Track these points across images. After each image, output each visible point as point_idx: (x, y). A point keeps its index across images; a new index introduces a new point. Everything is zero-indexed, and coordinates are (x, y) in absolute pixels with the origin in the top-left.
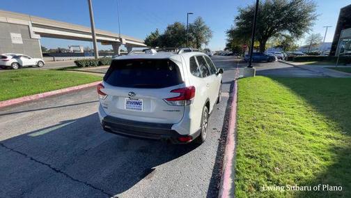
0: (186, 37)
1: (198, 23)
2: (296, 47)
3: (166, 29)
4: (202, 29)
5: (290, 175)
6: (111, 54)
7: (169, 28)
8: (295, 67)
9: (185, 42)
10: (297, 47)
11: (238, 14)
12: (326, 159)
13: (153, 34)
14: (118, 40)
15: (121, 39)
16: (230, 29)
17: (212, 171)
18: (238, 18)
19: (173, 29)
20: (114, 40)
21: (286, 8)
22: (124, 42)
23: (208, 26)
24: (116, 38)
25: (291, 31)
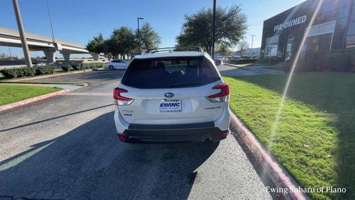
0: (134, 42)
1: (146, 28)
2: (230, 52)
3: (112, 34)
4: (151, 34)
5: (320, 148)
6: (43, 62)
7: (116, 33)
8: (239, 68)
9: (134, 47)
10: (232, 52)
11: (186, 21)
12: (332, 132)
13: (96, 39)
14: (52, 45)
15: (55, 44)
16: (179, 35)
17: (248, 161)
18: (185, 25)
19: (120, 34)
20: (46, 45)
21: (225, 19)
22: (60, 47)
23: (156, 32)
24: (49, 43)
25: (229, 39)
